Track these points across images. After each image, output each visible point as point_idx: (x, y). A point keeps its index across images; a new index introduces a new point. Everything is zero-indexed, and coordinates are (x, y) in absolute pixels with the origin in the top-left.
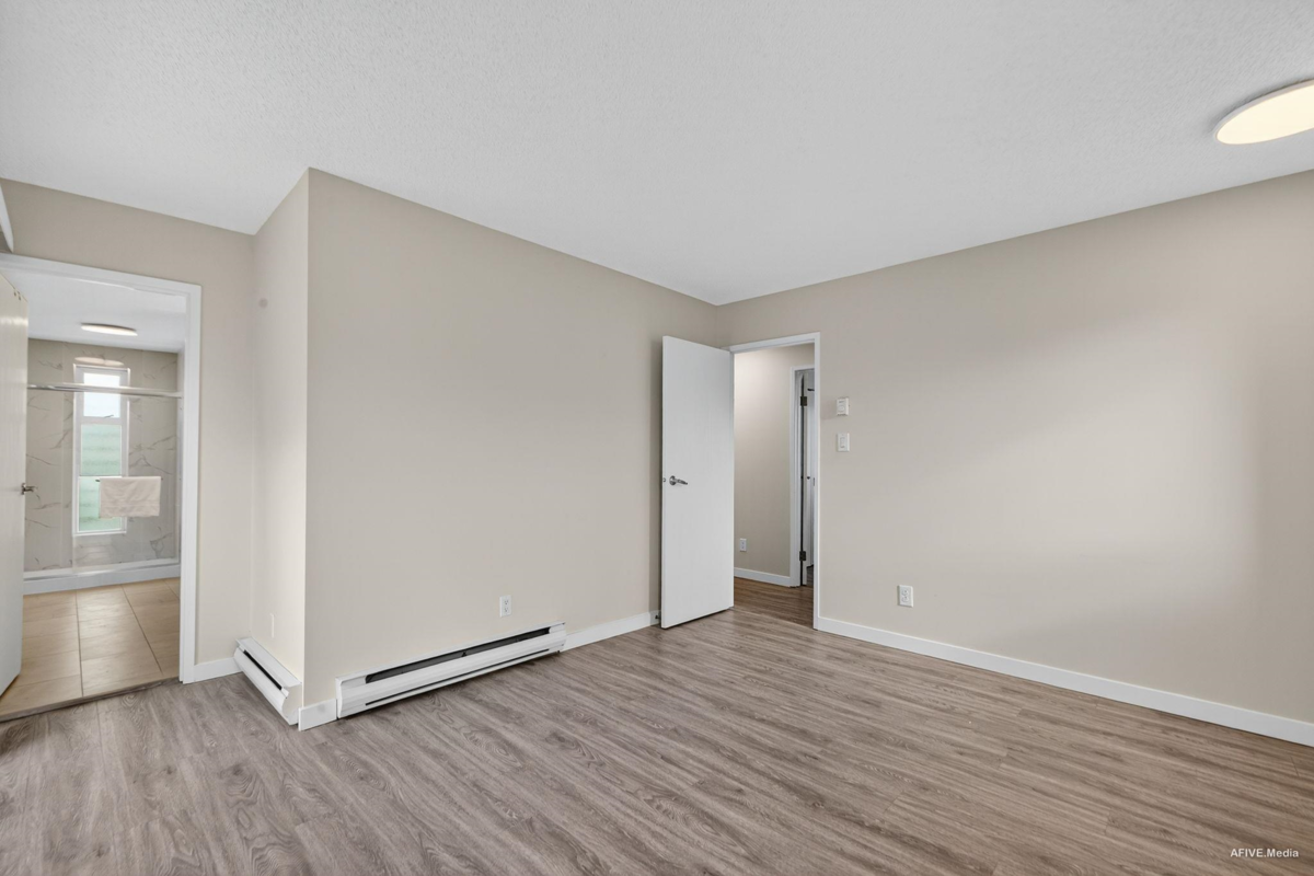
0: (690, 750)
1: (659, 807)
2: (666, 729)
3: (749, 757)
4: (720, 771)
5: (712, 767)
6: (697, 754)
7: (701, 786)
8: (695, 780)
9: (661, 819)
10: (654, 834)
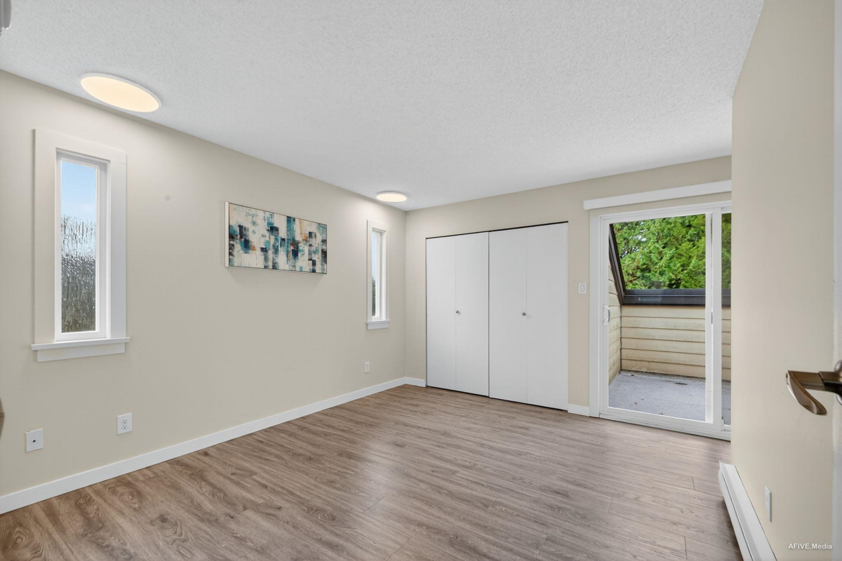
0: (469, 491)
1: (470, 463)
2: (493, 507)
3: (429, 490)
4: (446, 480)
5: (451, 482)
6: (463, 488)
7: (454, 472)
8: (457, 474)
9: (467, 459)
10: (467, 455)
